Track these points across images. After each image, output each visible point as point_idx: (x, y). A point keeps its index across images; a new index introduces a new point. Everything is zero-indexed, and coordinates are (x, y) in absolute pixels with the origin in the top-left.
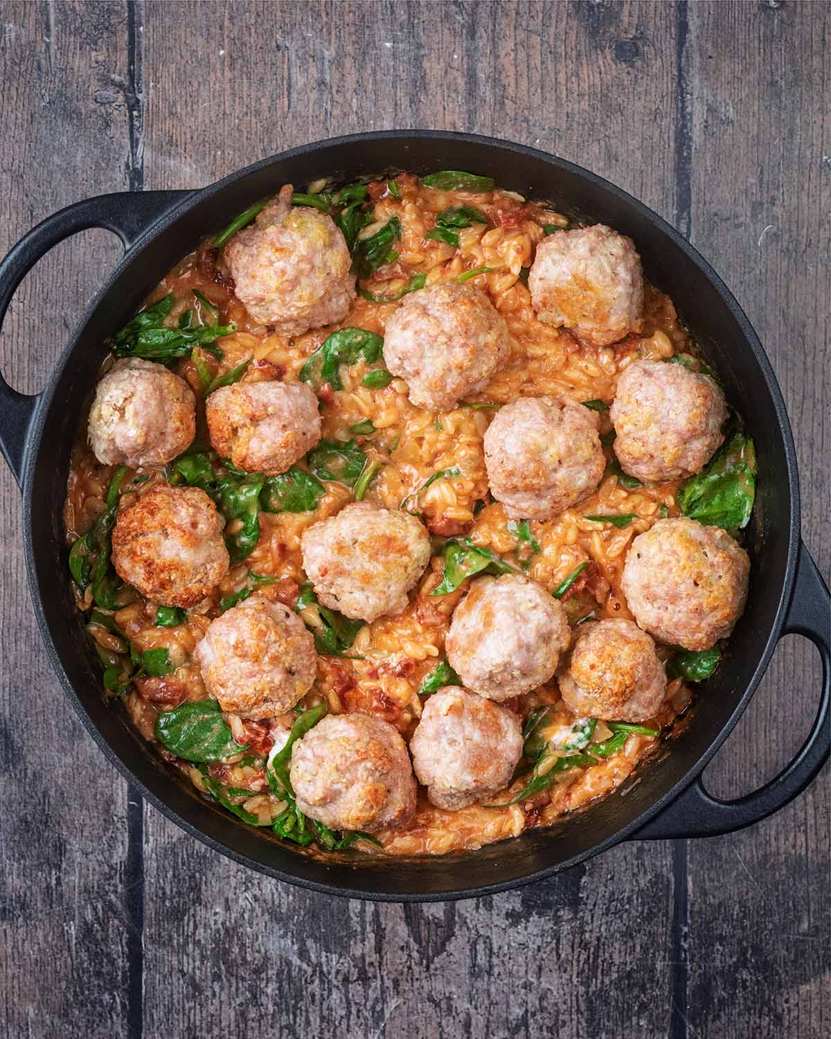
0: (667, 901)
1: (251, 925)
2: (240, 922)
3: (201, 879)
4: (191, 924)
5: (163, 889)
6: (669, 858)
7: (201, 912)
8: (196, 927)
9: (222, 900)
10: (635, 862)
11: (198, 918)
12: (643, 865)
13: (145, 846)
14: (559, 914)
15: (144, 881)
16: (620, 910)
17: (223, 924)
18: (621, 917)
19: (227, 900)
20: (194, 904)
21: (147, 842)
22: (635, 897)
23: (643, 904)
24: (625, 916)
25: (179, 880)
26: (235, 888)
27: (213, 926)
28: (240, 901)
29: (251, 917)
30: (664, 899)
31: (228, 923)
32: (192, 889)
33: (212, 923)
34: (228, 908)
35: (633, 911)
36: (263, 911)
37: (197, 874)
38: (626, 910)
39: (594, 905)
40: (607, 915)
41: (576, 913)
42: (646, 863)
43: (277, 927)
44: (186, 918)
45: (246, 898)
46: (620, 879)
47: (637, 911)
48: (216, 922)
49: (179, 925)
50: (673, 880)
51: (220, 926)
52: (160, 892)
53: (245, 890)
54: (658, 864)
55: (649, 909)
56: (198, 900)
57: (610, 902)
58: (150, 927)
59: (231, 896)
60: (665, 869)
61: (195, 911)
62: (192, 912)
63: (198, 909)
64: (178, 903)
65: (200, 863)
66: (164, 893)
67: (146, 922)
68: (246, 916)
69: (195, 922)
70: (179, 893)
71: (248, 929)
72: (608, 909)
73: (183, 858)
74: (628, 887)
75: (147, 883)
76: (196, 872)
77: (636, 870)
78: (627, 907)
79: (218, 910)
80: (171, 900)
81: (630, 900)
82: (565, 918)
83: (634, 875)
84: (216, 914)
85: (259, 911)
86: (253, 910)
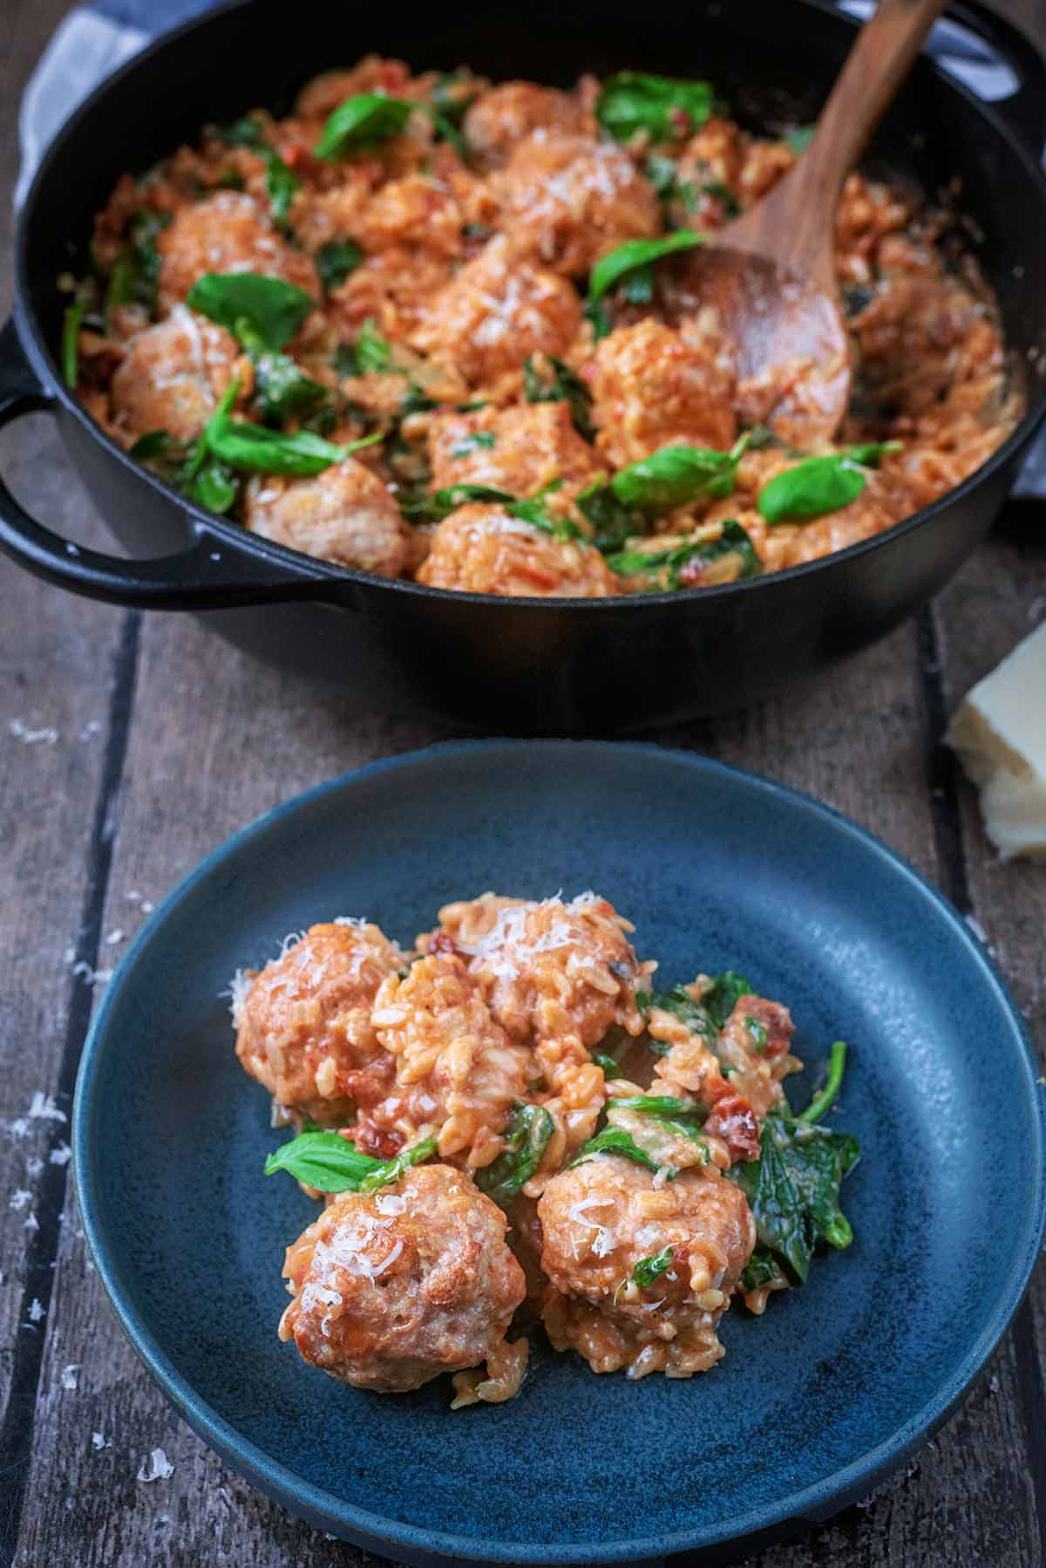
0: (1026, 1520)
1: (226, 1547)
2: (206, 1541)
3: (138, 1460)
4: (111, 1543)
5: (65, 1477)
6: (1019, 1444)
7: (132, 1520)
8: (119, 1550)
9: (176, 1501)
10: (956, 1449)
11: (124, 1533)
12: (971, 1454)
13: (40, 1400)
14: (820, 1539)
15: (28, 1463)
16: (937, 1534)
17: (172, 1545)
18: (941, 1547)
19: (184, 1501)
20: (120, 1506)
21: (46, 1392)
22: (963, 1510)
23: (980, 1524)
24: (948, 1545)
25: (97, 1462)
26: (202, 1479)
27: (153, 1550)
28: (209, 1503)
29: (227, 1533)
30: (1018, 1515)
31: (182, 1544)
32: (118, 1478)
33: (152, 1542)
34: (184, 1516)
35: (963, 1537)
36: (251, 1521)
37: (133, 1453)
38: (950, 1535)
39: (888, 1524)
40: (914, 1542)
41: (853, 1538)
42: (977, 1451)
43: (276, 1551)
44: (102, 1532)
45: (222, 1497)
46: (931, 1477)
47: (971, 1537)
48: (158, 1542)
49: (87, 1545)
50: (1031, 1482)
51: (166, 1548)
52: (58, 1483)
53: (220, 1485)
54: (1000, 1453)
55: (992, 1534)
56: (129, 1500)
57: (917, 1519)
58: (30, 1547)
59: (193, 1493)
60: (1013, 1463)
61: (121, 1518)
62: (114, 1520)
63: (128, 1516)
64: (90, 1503)
65: (139, 1432)
66: (65, 1485)
67: (23, 1538)
68: (219, 1530)
69: (118, 1539)
70: (94, 1486)
71: (221, 1555)
72: (914, 1531)
73: (108, 1422)
74: (947, 1492)
75: (35, 1465)
76: (130, 1446)
77: (959, 1463)
78: (951, 1528)
79: (165, 1519)
80: (77, 1497)
81: (954, 1516)
82: (833, 1547)
83: (956, 1471)
84: (161, 1525)
85: (243, 1520)
86: (233, 1518)
